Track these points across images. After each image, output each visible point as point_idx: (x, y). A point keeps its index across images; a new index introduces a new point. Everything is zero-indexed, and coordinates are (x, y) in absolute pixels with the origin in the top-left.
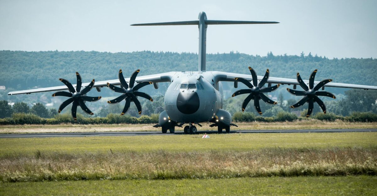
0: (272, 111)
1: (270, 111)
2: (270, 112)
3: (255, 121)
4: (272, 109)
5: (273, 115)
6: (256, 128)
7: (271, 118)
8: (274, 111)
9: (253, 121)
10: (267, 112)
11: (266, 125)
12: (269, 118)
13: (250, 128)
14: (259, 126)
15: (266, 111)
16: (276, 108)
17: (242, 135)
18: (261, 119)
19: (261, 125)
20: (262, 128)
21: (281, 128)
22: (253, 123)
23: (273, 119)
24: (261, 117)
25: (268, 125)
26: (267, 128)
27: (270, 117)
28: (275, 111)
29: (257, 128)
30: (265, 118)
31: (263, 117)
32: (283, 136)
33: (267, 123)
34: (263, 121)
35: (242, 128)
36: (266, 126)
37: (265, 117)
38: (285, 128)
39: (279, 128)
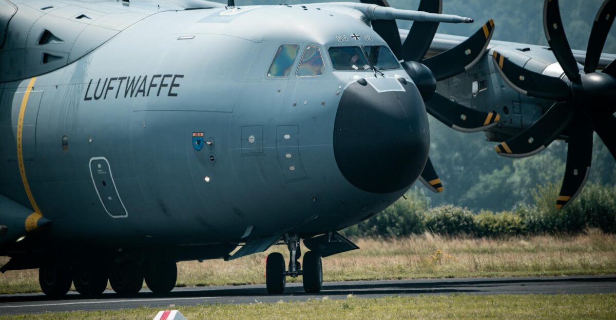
0: (516, 178)
1: (504, 179)
2: (501, 186)
3: (428, 234)
4: (513, 170)
5: (520, 198)
6: (431, 272)
7: (510, 216)
8: (523, 181)
9: (413, 235)
10: (486, 187)
11: (484, 252)
12: (501, 216)
13: (402, 271)
14: (448, 261)
15: (482, 178)
16: (534, 166)
17: (358, 309)
18: (457, 223)
19: (456, 252)
20: (462, 270)
21: (565, 268)
22: (414, 242)
23: (517, 219)
24: (457, 210)
25: (492, 252)
26: (489, 268)
27: (504, 213)
28: (528, 180)
29: (438, 268)
30: (479, 218)
31: (467, 213)
32: (576, 311)
33: (485, 244)
34: (468, 232)
35: (358, 268)
36: (483, 260)
37: (476, 212)
38: (585, 266)
39: (554, 267)
